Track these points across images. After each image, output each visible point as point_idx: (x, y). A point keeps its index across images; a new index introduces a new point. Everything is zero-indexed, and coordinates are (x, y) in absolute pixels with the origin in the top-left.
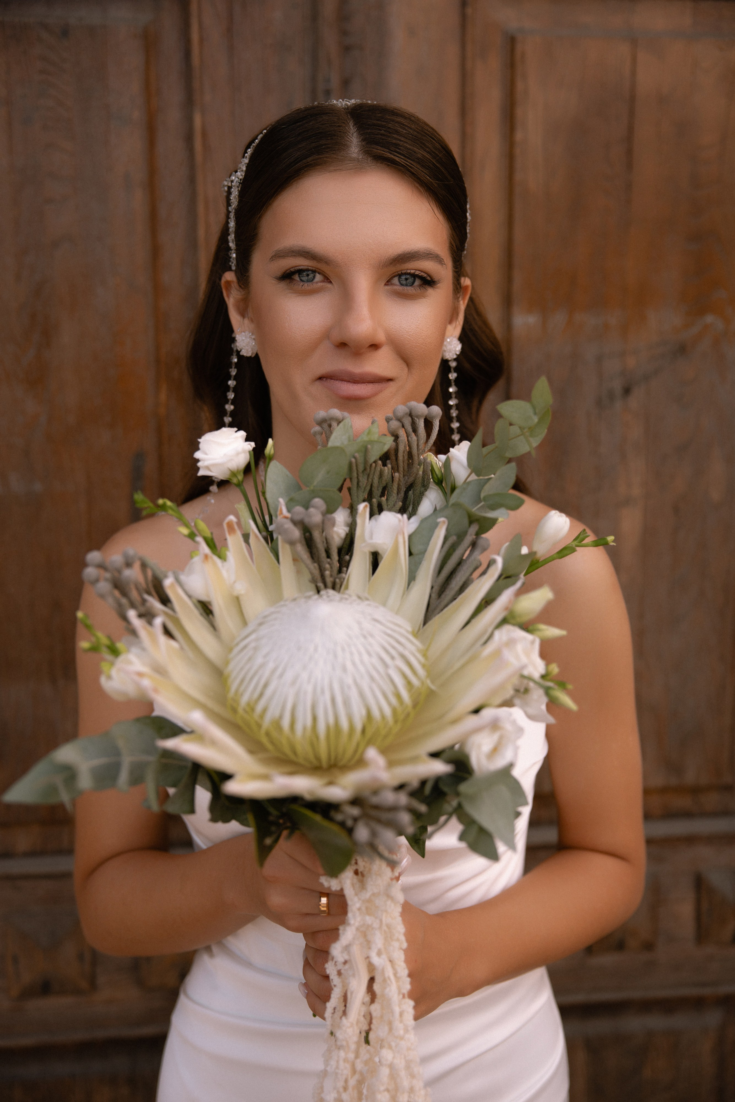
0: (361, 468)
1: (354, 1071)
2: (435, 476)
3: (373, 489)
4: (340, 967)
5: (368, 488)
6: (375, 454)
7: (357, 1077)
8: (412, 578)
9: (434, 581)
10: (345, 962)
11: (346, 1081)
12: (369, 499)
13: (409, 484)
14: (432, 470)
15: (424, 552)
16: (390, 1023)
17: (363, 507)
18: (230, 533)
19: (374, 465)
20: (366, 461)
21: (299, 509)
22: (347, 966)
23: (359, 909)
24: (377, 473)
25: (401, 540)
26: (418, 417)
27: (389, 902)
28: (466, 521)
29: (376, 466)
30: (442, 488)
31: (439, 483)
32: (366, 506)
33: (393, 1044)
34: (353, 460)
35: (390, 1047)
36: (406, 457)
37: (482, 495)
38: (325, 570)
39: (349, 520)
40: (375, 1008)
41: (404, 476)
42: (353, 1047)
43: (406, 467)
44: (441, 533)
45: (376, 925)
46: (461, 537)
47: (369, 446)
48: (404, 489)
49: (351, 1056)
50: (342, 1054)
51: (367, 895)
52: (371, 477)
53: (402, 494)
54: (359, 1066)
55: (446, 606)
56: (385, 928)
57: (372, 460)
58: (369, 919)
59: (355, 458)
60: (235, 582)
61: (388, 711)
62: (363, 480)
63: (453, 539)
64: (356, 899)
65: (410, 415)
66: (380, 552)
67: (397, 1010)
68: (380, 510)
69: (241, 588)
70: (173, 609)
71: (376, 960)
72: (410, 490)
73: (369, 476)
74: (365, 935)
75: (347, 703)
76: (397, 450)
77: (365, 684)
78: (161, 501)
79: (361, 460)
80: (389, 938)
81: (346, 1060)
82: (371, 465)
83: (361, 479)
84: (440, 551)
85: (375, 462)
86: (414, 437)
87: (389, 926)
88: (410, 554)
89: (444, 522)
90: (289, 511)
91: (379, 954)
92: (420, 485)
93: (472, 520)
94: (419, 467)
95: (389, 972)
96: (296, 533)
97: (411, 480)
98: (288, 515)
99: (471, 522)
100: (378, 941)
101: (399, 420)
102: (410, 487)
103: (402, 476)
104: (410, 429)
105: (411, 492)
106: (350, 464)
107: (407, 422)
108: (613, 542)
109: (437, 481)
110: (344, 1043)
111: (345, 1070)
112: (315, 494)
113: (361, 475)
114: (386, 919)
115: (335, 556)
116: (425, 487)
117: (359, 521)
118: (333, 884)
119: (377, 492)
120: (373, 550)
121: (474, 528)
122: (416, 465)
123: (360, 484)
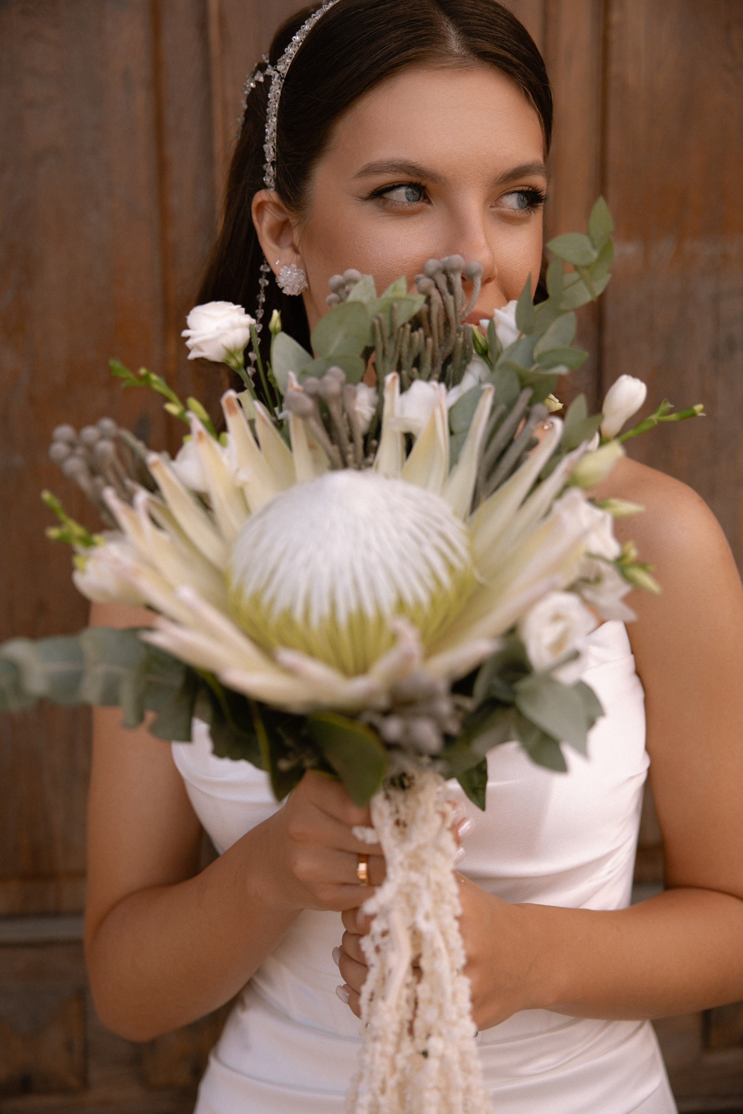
0: (387, 333)
1: (394, 1068)
2: (478, 345)
3: (402, 359)
4: (379, 941)
5: (396, 359)
6: (403, 316)
7: (397, 1077)
8: (454, 460)
9: (480, 461)
10: (385, 933)
11: (384, 1082)
12: (399, 369)
13: (446, 355)
14: (475, 339)
15: (466, 430)
16: (441, 1007)
17: (391, 379)
18: (230, 414)
19: (402, 329)
20: (392, 324)
21: (312, 381)
22: (386, 939)
23: (401, 864)
24: (406, 340)
25: (438, 413)
26: (454, 271)
27: (438, 855)
28: (516, 385)
29: (404, 331)
30: (488, 360)
31: (484, 353)
32: (394, 378)
33: (444, 1031)
34: (376, 321)
35: (440, 1035)
36: (441, 322)
37: (536, 354)
38: (347, 453)
39: (375, 399)
40: (423, 990)
41: (440, 346)
42: (392, 1038)
43: (442, 335)
44: (487, 403)
45: (422, 882)
46: (511, 406)
47: (396, 305)
48: (440, 363)
49: (390, 1049)
50: (378, 1046)
51: (410, 847)
52: (399, 344)
53: (439, 368)
54: (401, 1062)
55: (497, 488)
56: (433, 887)
57: (399, 322)
58: (414, 876)
59: (379, 318)
60: (237, 471)
61: (424, 597)
62: (390, 349)
63: (502, 408)
64: (397, 851)
65: (445, 272)
66: (414, 432)
67: (449, 989)
68: (412, 380)
69: (244, 476)
70: (162, 498)
71: (424, 926)
72: (449, 364)
73: (396, 343)
74: (408, 897)
75: (372, 585)
76: (429, 314)
77: (394, 563)
78: (143, 371)
79: (386, 322)
80: (439, 900)
81: (383, 1054)
82: (399, 329)
83: (387, 346)
84: (487, 425)
85: (403, 326)
86: (450, 298)
87: (438, 885)
88: (452, 433)
89: (490, 389)
90: (300, 381)
91: (427, 917)
92: (460, 355)
93: (524, 383)
94: (458, 335)
95: (439, 943)
96: (309, 404)
97: (449, 349)
98: (300, 387)
99: (523, 387)
100: (426, 902)
101: (431, 277)
102: (449, 360)
103: (437, 344)
104: (444, 287)
105: (449, 367)
106: (373, 327)
107: (442, 281)
108: (703, 411)
109: (480, 352)
110: (381, 1033)
111: (382, 1066)
112: (331, 362)
113: (386, 340)
114: (434, 876)
115: (360, 441)
116: (467, 359)
117: (387, 396)
118: (368, 836)
119: (407, 363)
120: (406, 430)
121: (527, 394)
122: (454, 331)
123: (387, 353)
